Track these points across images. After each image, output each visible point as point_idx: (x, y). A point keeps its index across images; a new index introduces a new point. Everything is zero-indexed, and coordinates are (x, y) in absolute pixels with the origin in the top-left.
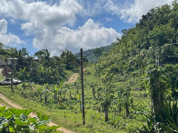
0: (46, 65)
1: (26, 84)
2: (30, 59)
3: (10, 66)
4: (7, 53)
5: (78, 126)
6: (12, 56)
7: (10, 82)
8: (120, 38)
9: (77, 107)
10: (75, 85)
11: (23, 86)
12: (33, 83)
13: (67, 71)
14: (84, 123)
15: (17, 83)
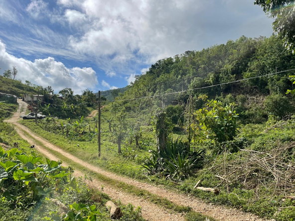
0: (69, 102)
1: (50, 118)
2: (55, 96)
3: (36, 102)
4: (33, 90)
5: (94, 158)
6: (39, 93)
7: (34, 116)
8: (134, 83)
9: (95, 139)
10: (94, 120)
11: (47, 120)
12: (56, 117)
13: (88, 108)
14: (99, 155)
15: (41, 118)
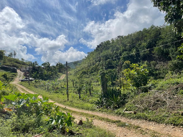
0: (48, 70)
1: (37, 80)
2: (39, 67)
3: (28, 71)
4: (26, 64)
5: (65, 101)
6: (29, 65)
7: (28, 80)
8: (87, 57)
9: (65, 92)
10: (64, 80)
11: (35, 81)
12: (41, 80)
13: (59, 73)
14: (68, 100)
15: (32, 80)
